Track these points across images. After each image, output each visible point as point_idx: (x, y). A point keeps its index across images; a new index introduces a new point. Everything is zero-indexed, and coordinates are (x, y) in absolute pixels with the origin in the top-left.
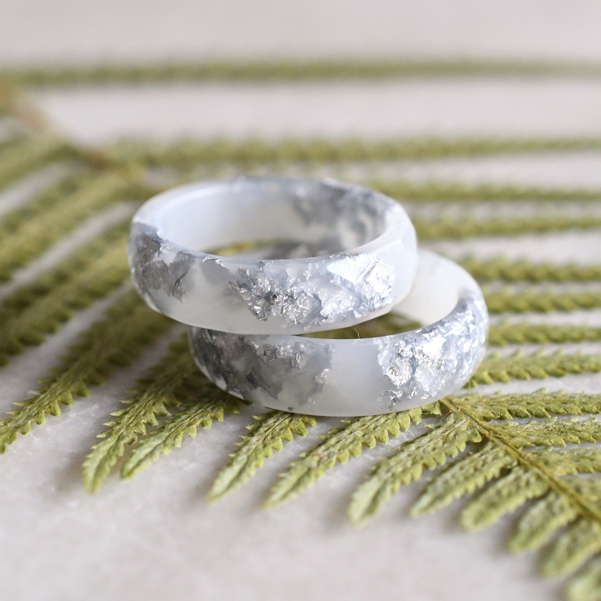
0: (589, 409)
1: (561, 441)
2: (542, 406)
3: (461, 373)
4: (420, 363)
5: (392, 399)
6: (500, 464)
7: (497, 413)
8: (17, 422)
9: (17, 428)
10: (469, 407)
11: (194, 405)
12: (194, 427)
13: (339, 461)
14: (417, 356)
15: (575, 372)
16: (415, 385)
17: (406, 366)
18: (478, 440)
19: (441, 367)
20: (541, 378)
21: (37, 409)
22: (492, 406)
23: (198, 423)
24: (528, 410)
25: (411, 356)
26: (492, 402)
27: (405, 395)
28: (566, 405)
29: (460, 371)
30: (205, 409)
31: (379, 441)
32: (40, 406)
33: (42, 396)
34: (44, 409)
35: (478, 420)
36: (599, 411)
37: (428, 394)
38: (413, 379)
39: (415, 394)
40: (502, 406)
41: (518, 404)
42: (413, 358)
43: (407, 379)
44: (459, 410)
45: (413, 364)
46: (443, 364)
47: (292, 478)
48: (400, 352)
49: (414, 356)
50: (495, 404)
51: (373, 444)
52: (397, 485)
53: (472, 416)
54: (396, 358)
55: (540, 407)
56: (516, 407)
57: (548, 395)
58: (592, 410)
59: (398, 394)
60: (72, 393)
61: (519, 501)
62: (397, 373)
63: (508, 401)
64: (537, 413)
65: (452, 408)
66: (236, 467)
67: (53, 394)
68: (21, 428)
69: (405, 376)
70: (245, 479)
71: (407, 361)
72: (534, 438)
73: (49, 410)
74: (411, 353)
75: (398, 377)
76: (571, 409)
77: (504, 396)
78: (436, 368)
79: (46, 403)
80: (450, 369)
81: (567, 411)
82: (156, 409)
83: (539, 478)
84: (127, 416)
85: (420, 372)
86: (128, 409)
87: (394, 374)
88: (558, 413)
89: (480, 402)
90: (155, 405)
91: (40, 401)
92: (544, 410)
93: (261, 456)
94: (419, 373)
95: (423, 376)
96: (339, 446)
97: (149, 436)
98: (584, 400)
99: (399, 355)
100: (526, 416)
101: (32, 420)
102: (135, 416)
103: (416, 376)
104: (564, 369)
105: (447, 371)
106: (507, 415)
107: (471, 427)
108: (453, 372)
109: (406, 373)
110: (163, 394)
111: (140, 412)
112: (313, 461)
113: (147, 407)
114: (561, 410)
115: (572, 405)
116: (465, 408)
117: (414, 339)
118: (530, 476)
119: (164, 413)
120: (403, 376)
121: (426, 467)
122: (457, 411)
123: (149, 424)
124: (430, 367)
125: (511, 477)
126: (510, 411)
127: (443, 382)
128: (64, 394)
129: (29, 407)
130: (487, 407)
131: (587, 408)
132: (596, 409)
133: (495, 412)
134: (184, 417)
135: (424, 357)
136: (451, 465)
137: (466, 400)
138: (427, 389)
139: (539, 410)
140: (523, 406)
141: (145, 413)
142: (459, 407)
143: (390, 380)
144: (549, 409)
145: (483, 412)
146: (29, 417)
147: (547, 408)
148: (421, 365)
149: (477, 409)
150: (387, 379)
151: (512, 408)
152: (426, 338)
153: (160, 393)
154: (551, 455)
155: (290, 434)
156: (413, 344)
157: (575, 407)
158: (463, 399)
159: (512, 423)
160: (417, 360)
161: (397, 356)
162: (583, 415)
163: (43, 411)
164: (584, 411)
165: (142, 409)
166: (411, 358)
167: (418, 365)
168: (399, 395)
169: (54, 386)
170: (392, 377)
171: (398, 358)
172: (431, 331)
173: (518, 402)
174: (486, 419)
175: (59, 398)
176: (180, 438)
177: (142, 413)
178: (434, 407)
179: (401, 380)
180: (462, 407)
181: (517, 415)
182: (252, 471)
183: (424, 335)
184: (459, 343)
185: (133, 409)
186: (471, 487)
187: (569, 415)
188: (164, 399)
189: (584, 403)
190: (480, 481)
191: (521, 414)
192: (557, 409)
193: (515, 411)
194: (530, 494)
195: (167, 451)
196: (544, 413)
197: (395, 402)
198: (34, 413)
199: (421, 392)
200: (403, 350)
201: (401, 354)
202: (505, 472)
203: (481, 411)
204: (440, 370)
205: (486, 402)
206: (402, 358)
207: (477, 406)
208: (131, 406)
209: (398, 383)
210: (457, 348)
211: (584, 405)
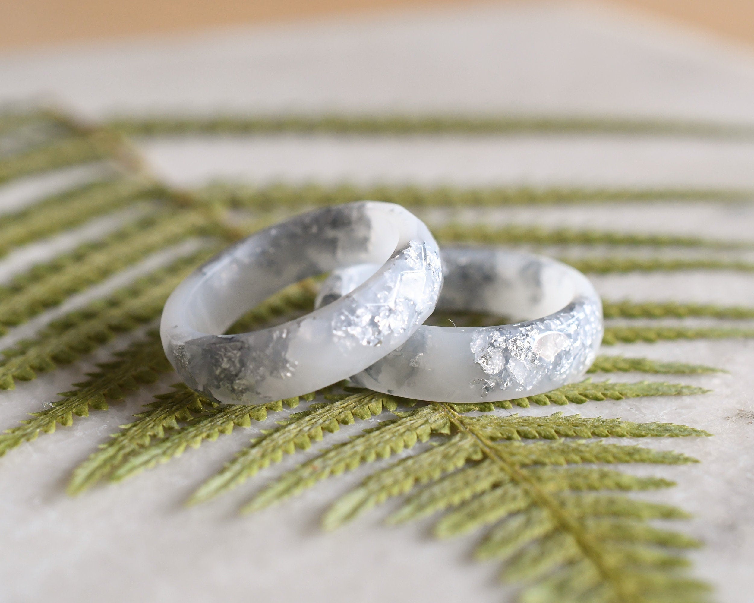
0: (600, 432)
1: (562, 460)
2: (552, 428)
3: (560, 370)
4: (513, 354)
5: (484, 387)
6: (492, 479)
7: (505, 433)
8: (25, 430)
9: (23, 436)
10: (478, 427)
11: (205, 420)
12: (199, 439)
13: (332, 473)
14: (510, 347)
15: (597, 399)
16: (509, 376)
17: (499, 357)
18: (478, 457)
19: (536, 361)
20: (562, 404)
21: (49, 419)
22: (502, 426)
23: (204, 435)
24: (537, 432)
25: (504, 347)
26: (501, 424)
27: (498, 385)
28: (577, 428)
29: (558, 368)
30: (214, 423)
31: (379, 456)
32: (53, 417)
33: (58, 408)
34: (56, 419)
35: (484, 439)
36: (609, 434)
37: (522, 386)
38: (505, 369)
39: (509, 385)
40: (512, 427)
41: (529, 426)
42: (506, 349)
43: (500, 369)
44: (468, 430)
45: (506, 355)
46: (538, 359)
47: (281, 487)
48: (492, 341)
49: (507, 347)
50: (506, 425)
51: (372, 458)
52: (383, 497)
53: (479, 435)
54: (489, 347)
55: (550, 429)
56: (526, 428)
57: (562, 418)
58: (603, 433)
59: (491, 383)
60: (89, 405)
61: (501, 512)
62: (489, 363)
63: (519, 422)
64: (546, 435)
65: (462, 428)
66: (227, 475)
67: (69, 406)
68: (27, 437)
69: (497, 366)
70: (233, 487)
71: (500, 351)
72: (534, 457)
73: (61, 420)
74: (504, 344)
75: (491, 366)
76: (582, 431)
77: (517, 418)
78: (530, 361)
79: (60, 414)
80: (545, 364)
81: (576, 433)
82: (166, 423)
83: (527, 493)
84: (135, 429)
85: (513, 364)
86: (138, 422)
87: (485, 363)
88: (567, 436)
89: (490, 423)
90: (166, 419)
91: (54, 412)
92: (553, 432)
93: (255, 467)
94: (511, 365)
95: (516, 368)
96: (336, 459)
97: (151, 445)
98: (596, 424)
99: (492, 345)
100: (534, 437)
101: (41, 429)
102: (142, 429)
103: (509, 367)
104: (586, 396)
105: (542, 366)
106: (516, 435)
107: (475, 445)
108: (549, 367)
109: (499, 363)
110: (177, 409)
111: (150, 424)
112: (306, 472)
113: (157, 420)
114: (571, 433)
115: (583, 428)
116: (474, 428)
117: (509, 331)
118: (518, 492)
119: (173, 426)
120: (496, 366)
121: (417, 480)
122: (465, 431)
123: (154, 437)
124: (523, 359)
125: (499, 492)
126: (518, 432)
127: (539, 377)
128: (80, 406)
129: (42, 417)
130: (497, 427)
131: (597, 431)
132: (607, 432)
133: (503, 432)
134: (191, 429)
135: (518, 350)
136: (442, 479)
137: (478, 420)
138: (522, 382)
139: (548, 431)
140: (532, 427)
141: (154, 426)
142: (468, 427)
143: (482, 368)
144: (558, 431)
145: (491, 432)
146: (39, 426)
147: (556, 430)
148: (513, 356)
149: (486, 429)
150: (479, 367)
151: (521, 429)
152: (521, 331)
153: (174, 409)
154: (546, 472)
155: (292, 447)
156: (507, 336)
157: (585, 430)
158: (475, 420)
159: (518, 443)
160: (510, 352)
161: (489, 345)
162: (592, 437)
163: (55, 421)
164: (594, 434)
165: (151, 422)
166: (504, 348)
167: (511, 357)
168: (492, 385)
169: (73, 398)
170: (484, 366)
171: (491, 348)
172: (528, 326)
173: (529, 424)
174: (493, 439)
175: (74, 410)
176: (182, 448)
177: (150, 426)
178: (444, 427)
179: (493, 369)
180: (472, 427)
181: (525, 436)
182: (242, 480)
183: (520, 328)
184: (557, 341)
185: (142, 422)
186: (456, 499)
187: (578, 436)
188: (177, 414)
189: (595, 427)
190: (467, 494)
191: (530, 436)
192: (567, 431)
193: (524, 432)
194: (513, 506)
195: (164, 460)
196: (552, 435)
197: (488, 391)
198: (45, 423)
199: (516, 384)
200: (496, 340)
201: (495, 343)
202: (495, 486)
203: (489, 430)
204: (535, 363)
205: (497, 423)
206: (495, 347)
207: (487, 426)
208: (142, 420)
209: (490, 372)
210: (556, 344)
211: (595, 429)
